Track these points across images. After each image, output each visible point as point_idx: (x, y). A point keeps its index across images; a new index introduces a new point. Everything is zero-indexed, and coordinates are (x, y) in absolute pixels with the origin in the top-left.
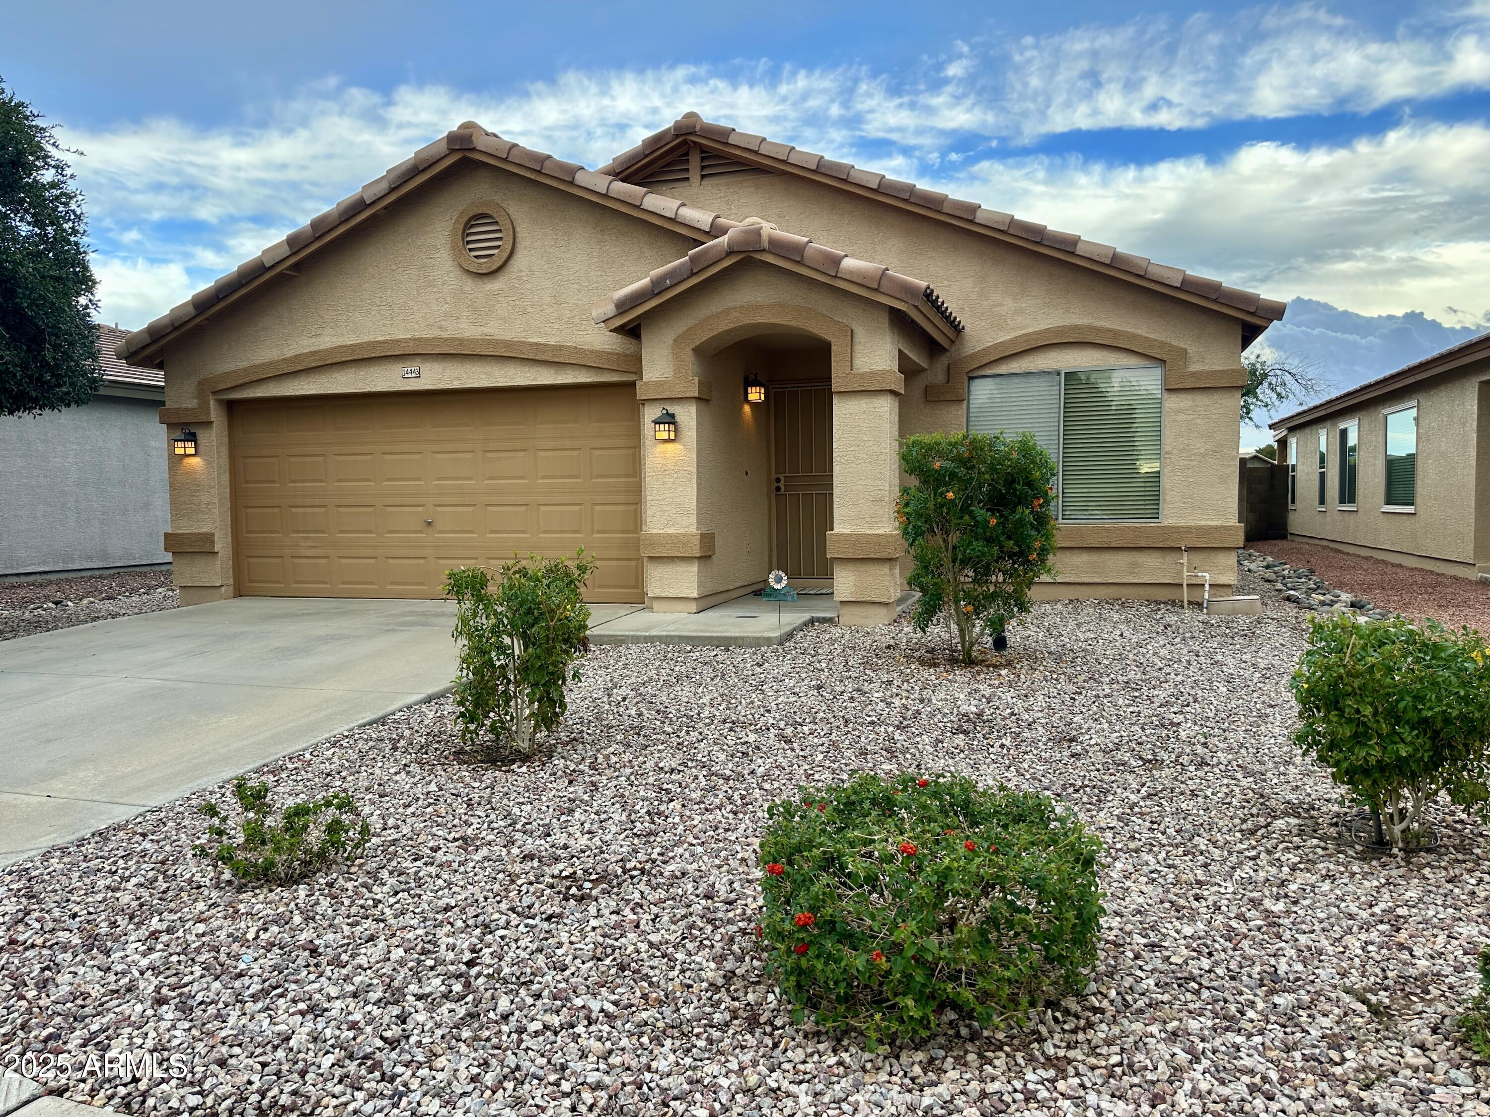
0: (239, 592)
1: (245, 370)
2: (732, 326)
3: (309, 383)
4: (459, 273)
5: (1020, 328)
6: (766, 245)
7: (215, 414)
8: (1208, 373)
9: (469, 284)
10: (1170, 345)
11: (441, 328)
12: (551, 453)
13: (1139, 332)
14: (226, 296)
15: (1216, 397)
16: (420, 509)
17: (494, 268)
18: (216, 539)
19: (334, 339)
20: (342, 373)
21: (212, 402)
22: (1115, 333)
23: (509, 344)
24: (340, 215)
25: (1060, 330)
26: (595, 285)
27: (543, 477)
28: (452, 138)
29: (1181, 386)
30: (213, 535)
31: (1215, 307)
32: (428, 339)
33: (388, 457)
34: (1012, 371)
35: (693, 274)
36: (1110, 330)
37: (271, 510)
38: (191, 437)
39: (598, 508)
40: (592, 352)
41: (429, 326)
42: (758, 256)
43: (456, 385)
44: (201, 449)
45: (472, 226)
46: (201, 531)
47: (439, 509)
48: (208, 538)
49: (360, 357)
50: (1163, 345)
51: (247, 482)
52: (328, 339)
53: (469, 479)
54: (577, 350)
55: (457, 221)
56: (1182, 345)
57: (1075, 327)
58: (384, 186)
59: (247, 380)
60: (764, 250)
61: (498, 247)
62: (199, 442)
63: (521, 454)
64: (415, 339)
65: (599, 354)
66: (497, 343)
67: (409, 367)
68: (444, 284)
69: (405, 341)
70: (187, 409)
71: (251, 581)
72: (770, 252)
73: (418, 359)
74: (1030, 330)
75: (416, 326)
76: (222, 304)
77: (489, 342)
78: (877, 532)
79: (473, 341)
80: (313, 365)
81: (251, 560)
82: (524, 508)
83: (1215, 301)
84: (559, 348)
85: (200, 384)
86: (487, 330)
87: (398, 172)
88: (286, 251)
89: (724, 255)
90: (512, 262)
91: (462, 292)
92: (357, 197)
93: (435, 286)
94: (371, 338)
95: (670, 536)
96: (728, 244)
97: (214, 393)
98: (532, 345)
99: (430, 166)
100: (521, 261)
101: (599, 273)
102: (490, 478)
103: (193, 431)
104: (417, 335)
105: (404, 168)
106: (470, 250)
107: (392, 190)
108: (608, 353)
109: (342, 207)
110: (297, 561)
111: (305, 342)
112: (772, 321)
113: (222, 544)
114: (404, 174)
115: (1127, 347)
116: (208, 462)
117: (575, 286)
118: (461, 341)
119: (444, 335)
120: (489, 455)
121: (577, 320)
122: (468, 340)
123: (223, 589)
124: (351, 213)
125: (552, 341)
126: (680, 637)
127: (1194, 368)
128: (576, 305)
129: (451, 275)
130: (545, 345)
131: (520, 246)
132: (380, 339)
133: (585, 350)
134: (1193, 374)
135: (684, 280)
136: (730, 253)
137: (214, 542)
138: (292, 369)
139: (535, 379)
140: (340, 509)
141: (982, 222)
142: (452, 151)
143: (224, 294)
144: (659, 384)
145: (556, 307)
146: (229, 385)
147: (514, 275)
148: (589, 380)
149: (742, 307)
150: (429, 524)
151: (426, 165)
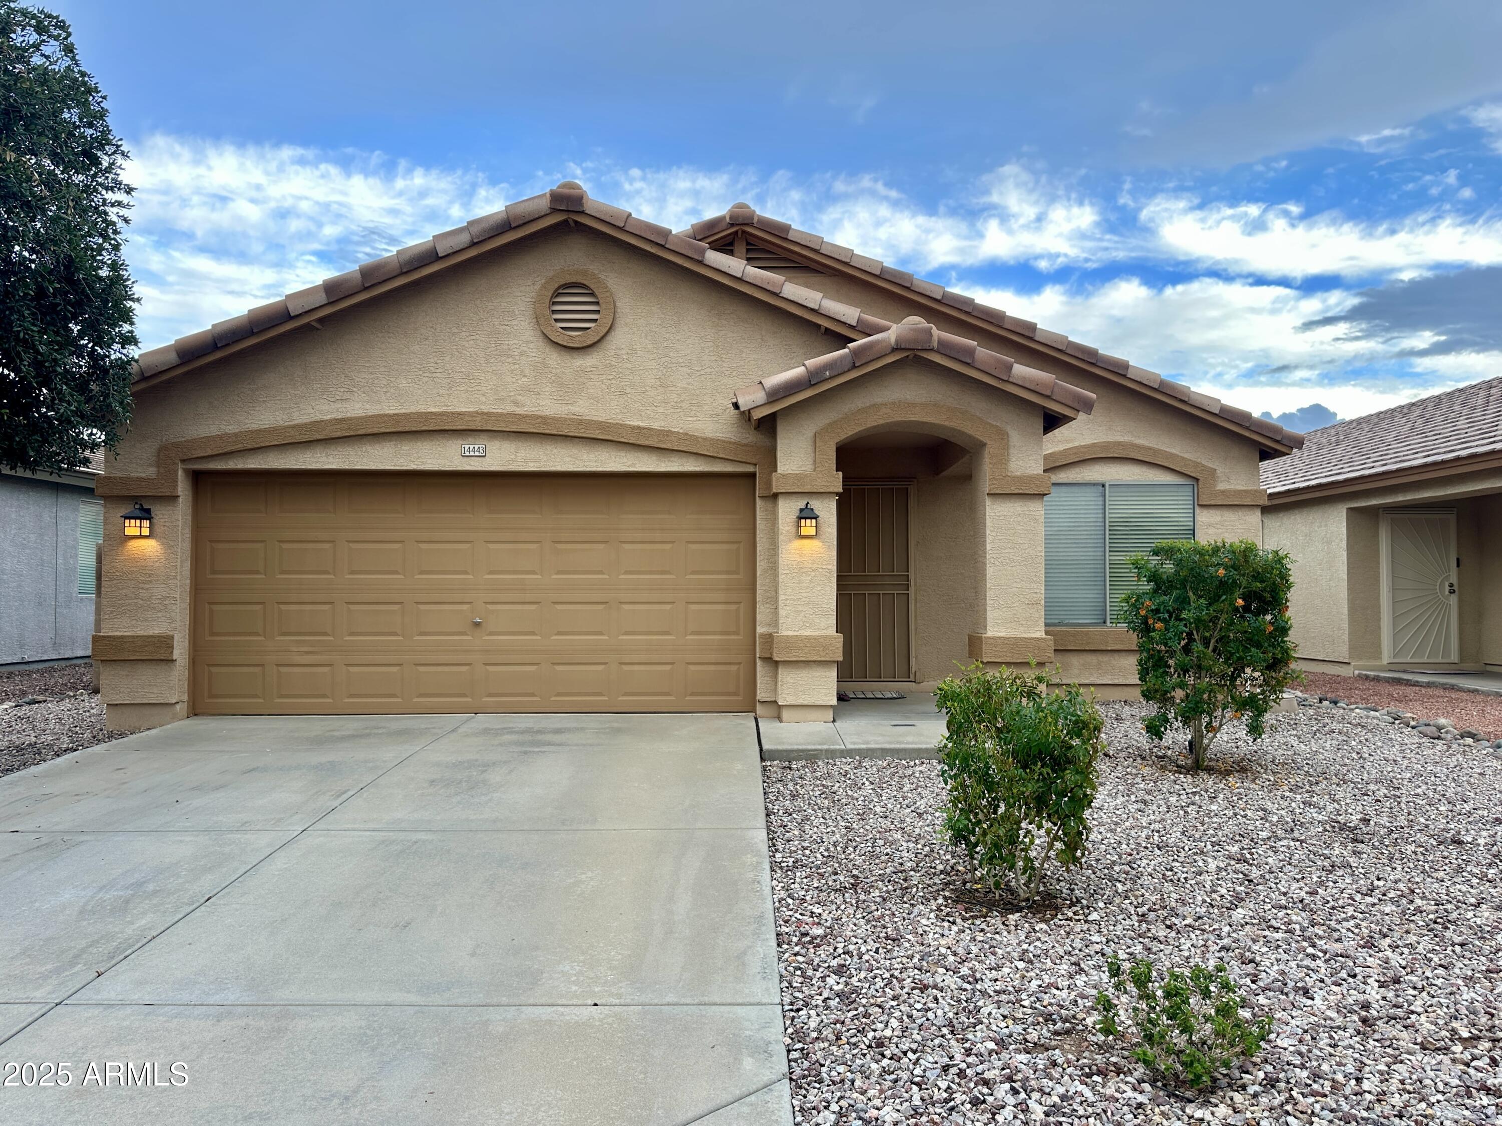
0: (195, 711)
1: (236, 435)
2: (881, 422)
3: (327, 456)
4: (541, 343)
5: (1067, 441)
6: (935, 345)
7: (183, 488)
8: (1235, 491)
9: (554, 358)
10: (1203, 466)
11: (515, 403)
12: (639, 546)
13: (1174, 451)
14: (228, 345)
15: (1240, 513)
16: (465, 607)
17: (589, 343)
18: (175, 643)
19: (368, 406)
20: (377, 446)
21: (180, 472)
22: (1156, 452)
23: (603, 426)
24: (401, 267)
25: (1106, 446)
26: (708, 370)
27: (626, 573)
28: (556, 197)
29: (1213, 502)
30: (172, 637)
31: (1247, 434)
32: (501, 414)
33: (424, 546)
34: (1060, 481)
35: (854, 367)
36: (1150, 449)
37: (249, 607)
38: (145, 514)
39: (693, 607)
40: (705, 439)
41: (502, 400)
42: (925, 355)
43: (532, 467)
44: (159, 529)
45: (559, 295)
46: (151, 633)
47: (490, 607)
48: (166, 642)
49: (407, 429)
50: (1197, 465)
51: (214, 572)
52: (358, 406)
53: (534, 572)
54: (687, 437)
55: (544, 287)
56: (1210, 465)
57: (1119, 444)
58: (465, 239)
59: (239, 447)
60: (932, 350)
61: (595, 320)
62: (154, 521)
63: (602, 546)
64: (483, 414)
65: (713, 442)
66: (589, 423)
67: (472, 446)
68: (521, 354)
69: (470, 414)
70: (140, 479)
71: (212, 696)
72: (938, 352)
73: (483, 436)
74: (1076, 444)
75: (484, 399)
76: (219, 355)
77: (581, 422)
78: (1034, 636)
79: (556, 420)
80: (339, 434)
81: (215, 670)
82: (601, 607)
83: (1247, 428)
84: (667, 434)
85: (161, 449)
86: (575, 409)
87: (485, 225)
88: (322, 299)
89: (889, 351)
90: (609, 338)
91: (545, 365)
92: (427, 247)
93: (509, 356)
94: (422, 408)
95: (808, 638)
96: (897, 341)
97: (183, 461)
98: (633, 428)
99: (525, 224)
100: (620, 339)
101: (713, 358)
102: (559, 573)
103: (146, 506)
104: (485, 409)
105: (492, 222)
106: (556, 320)
107: (473, 244)
108: (724, 442)
109: (405, 257)
110: (284, 670)
111: (326, 407)
112: (925, 420)
113: (180, 652)
114: (492, 229)
115: (1166, 464)
116: (168, 545)
117: (685, 369)
118: (545, 420)
119: (519, 411)
120: (559, 546)
121: (685, 405)
122: (553, 418)
123: (178, 707)
124: (416, 264)
125: (656, 425)
126: (883, 750)
127: (1221, 486)
128: (685, 389)
129: (531, 346)
130: (650, 429)
131: (620, 323)
132: (433, 410)
133: (697, 437)
134: (1223, 492)
135: (845, 372)
136: (895, 350)
137: (172, 647)
138: (306, 438)
139: (633, 465)
140: (352, 607)
141: (1041, 340)
142: (554, 211)
143: (224, 343)
144: (799, 478)
145: (661, 389)
146: (209, 452)
147: (612, 353)
148: (697, 469)
149: (893, 403)
150: (477, 625)
151: (521, 222)
